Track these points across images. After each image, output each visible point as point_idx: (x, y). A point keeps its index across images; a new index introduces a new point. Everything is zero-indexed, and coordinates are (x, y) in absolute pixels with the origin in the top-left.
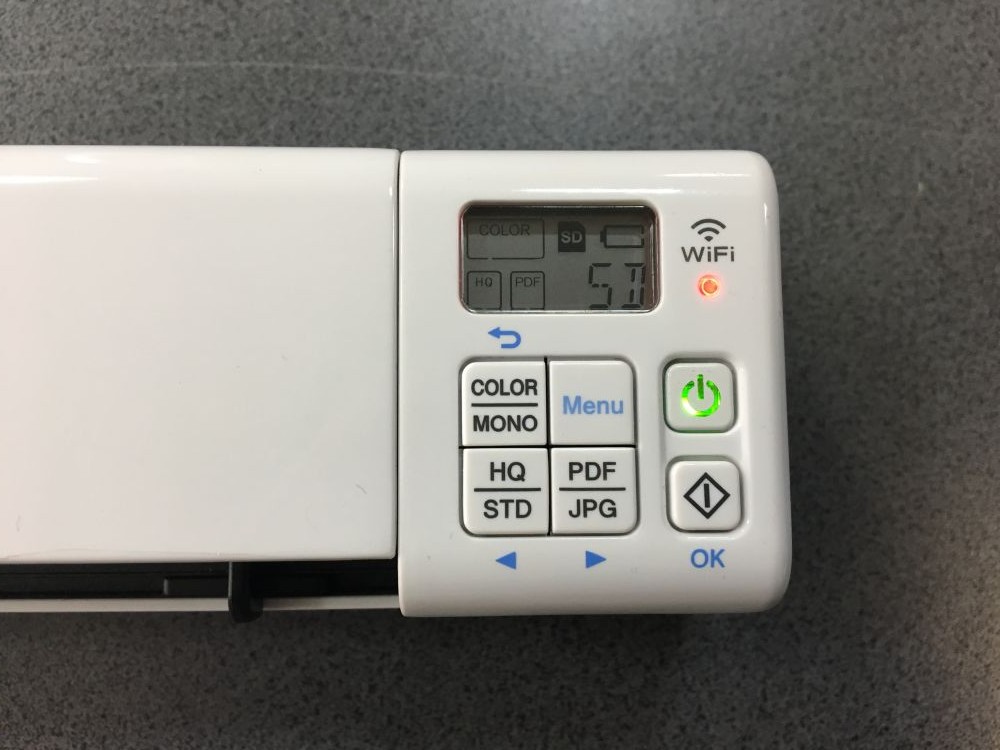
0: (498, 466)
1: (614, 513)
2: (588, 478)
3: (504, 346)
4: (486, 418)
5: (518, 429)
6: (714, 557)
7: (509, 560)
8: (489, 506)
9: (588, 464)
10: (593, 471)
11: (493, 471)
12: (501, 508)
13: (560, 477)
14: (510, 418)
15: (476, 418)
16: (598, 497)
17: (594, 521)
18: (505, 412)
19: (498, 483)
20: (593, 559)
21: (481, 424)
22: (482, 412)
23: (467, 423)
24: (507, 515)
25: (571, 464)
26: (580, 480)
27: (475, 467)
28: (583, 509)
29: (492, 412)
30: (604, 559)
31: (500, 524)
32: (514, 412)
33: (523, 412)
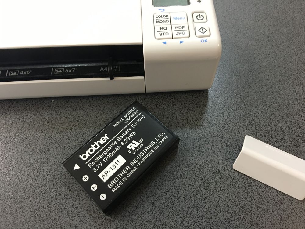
0: (162, 28)
1: (185, 34)
2: (179, 29)
3: (161, 11)
4: (159, 21)
5: (165, 22)
6: (206, 41)
7: (165, 43)
8: (161, 34)
9: (179, 27)
10: (180, 28)
11: (161, 28)
12: (163, 34)
13: (174, 29)
14: (163, 21)
15: (157, 21)
16: (182, 31)
17: (181, 35)
18: (162, 20)
19: (162, 30)
20: (181, 42)
22: (158, 20)
24: (164, 35)
25: (176, 27)
26: (178, 29)
28: (179, 33)
30: (183, 42)
31: (163, 37)
32: (164, 20)
33: (166, 20)
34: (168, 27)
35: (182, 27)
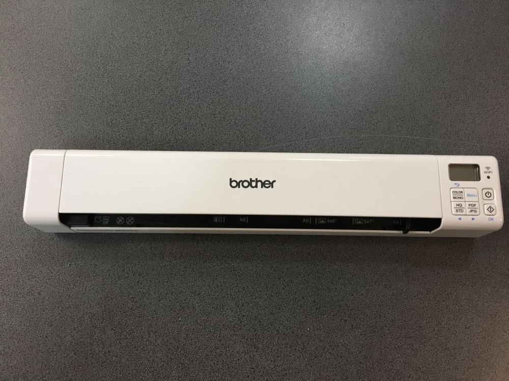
1: (476, 212)
3: (457, 186)
5: (460, 199)
6: (492, 219)
7: (460, 219)
8: (457, 211)
12: (459, 211)
13: (467, 206)
16: (474, 209)
17: (473, 213)
18: (458, 196)
19: (458, 207)
20: (473, 219)
21: (454, 198)
22: (454, 196)
23: (452, 198)
26: (471, 207)
27: (454, 205)
28: (471, 211)
29: (456, 196)
30: (475, 219)
31: (458, 213)
32: (460, 196)
33: (461, 196)
34: (463, 204)
35: (475, 205)
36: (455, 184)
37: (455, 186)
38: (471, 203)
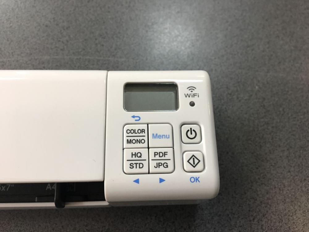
1: (167, 167)
2: (160, 157)
3: (136, 120)
5: (140, 143)
6: (197, 179)
7: (137, 181)
8: (132, 166)
9: (160, 153)
12: (135, 165)
13: (152, 156)
14: (137, 140)
15: (128, 140)
16: (163, 162)
17: (162, 169)
19: (134, 158)
21: (129, 142)
24: (136, 168)
25: (155, 153)
26: (157, 157)
27: (127, 154)
28: (158, 165)
29: (132, 138)
30: (165, 180)
33: (141, 138)
34: (144, 152)
35: (165, 154)
36: (134, 117)
37: (133, 120)
38: (158, 150)
